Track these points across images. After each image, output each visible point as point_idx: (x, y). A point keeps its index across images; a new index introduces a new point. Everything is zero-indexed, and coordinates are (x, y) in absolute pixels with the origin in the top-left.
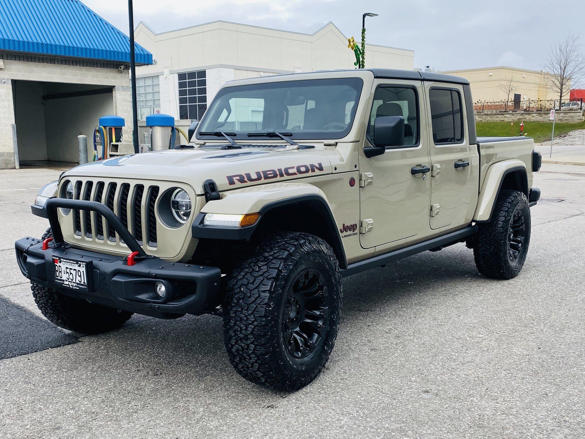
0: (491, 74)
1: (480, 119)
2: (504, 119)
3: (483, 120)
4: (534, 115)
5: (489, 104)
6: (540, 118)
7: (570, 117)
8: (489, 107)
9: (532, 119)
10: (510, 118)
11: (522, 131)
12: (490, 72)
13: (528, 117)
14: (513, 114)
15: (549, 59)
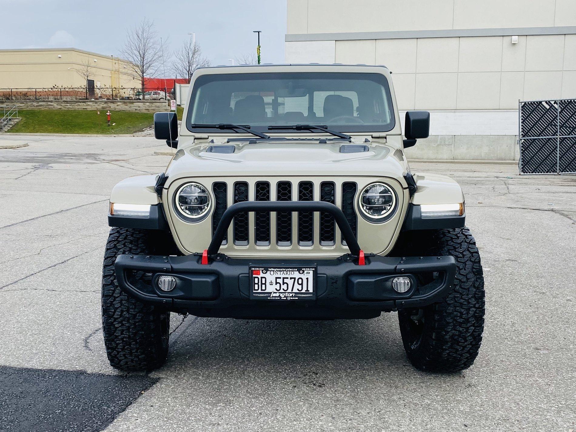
0: (60, 56)
1: (59, 107)
2: (86, 108)
3: (63, 108)
4: (118, 103)
5: (67, 90)
6: (126, 107)
7: (156, 106)
8: (68, 93)
9: (117, 108)
10: (93, 107)
11: (109, 121)
12: (59, 54)
13: (113, 106)
14: (96, 103)
15: (128, 45)
